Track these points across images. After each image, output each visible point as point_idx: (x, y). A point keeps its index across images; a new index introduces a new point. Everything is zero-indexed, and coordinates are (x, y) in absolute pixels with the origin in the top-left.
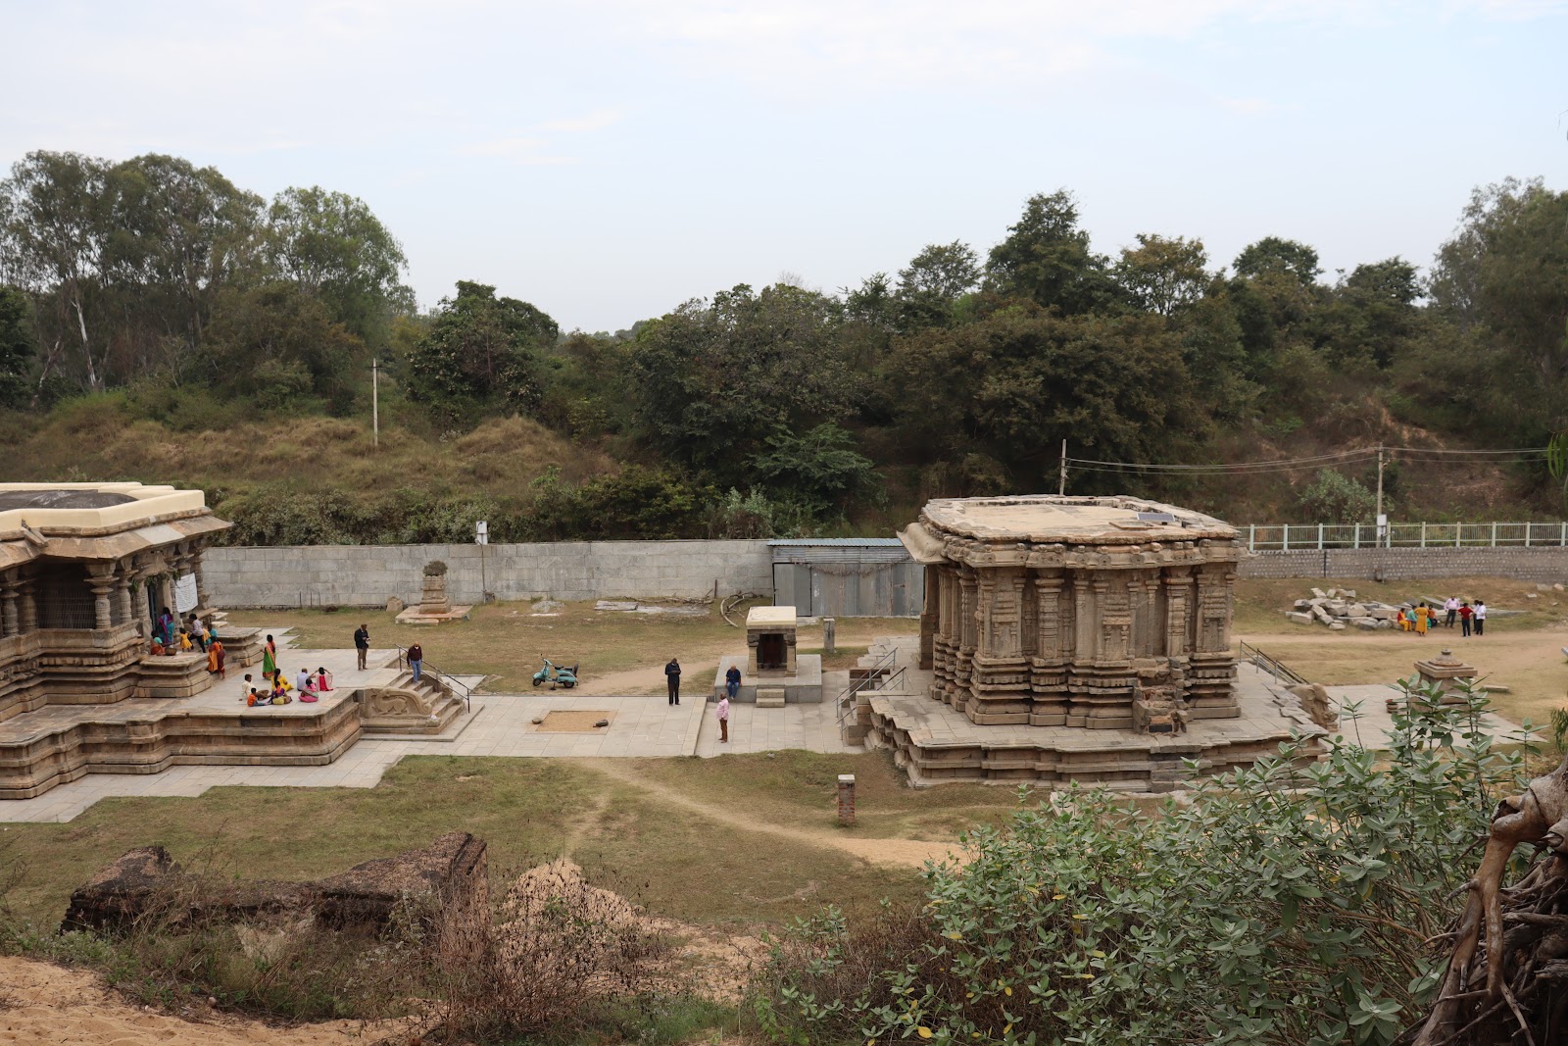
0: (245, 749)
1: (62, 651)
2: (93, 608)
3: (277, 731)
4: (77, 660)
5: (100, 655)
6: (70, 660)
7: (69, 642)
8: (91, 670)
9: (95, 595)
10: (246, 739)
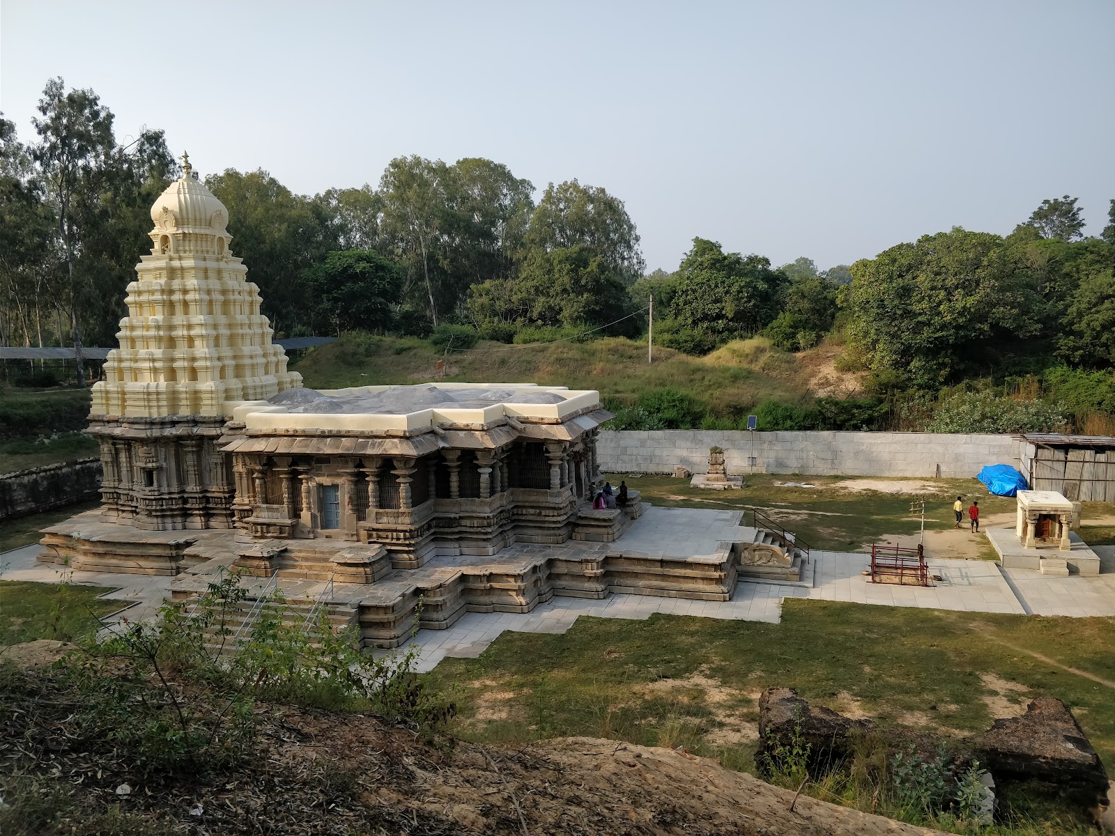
0: (663, 584)
1: (527, 504)
2: (549, 474)
3: (689, 572)
4: (538, 511)
5: (554, 508)
6: (532, 511)
7: (533, 498)
8: (547, 519)
9: (551, 465)
10: (664, 577)
